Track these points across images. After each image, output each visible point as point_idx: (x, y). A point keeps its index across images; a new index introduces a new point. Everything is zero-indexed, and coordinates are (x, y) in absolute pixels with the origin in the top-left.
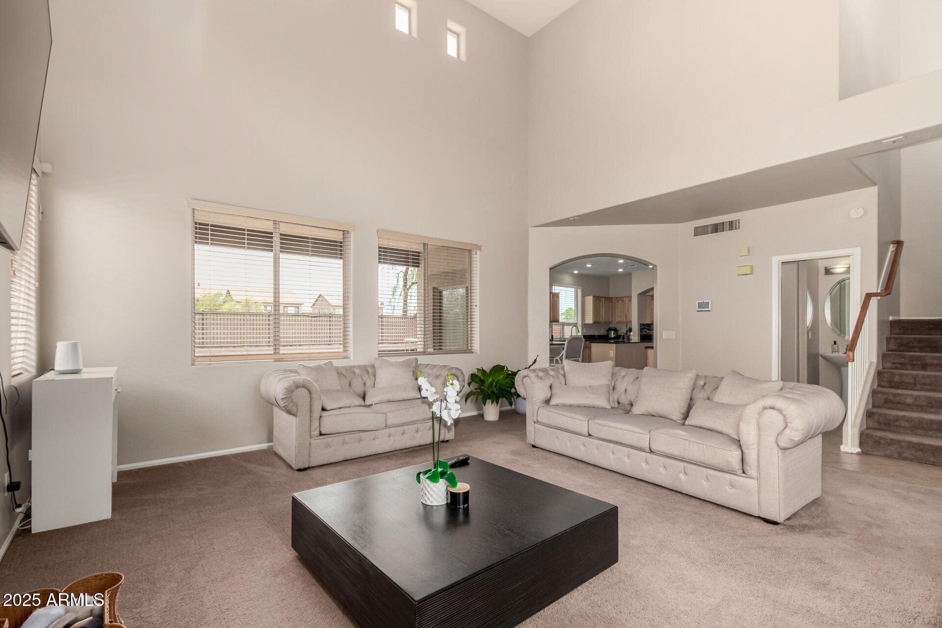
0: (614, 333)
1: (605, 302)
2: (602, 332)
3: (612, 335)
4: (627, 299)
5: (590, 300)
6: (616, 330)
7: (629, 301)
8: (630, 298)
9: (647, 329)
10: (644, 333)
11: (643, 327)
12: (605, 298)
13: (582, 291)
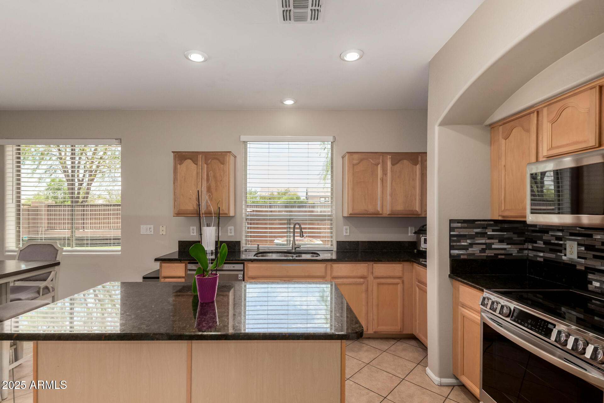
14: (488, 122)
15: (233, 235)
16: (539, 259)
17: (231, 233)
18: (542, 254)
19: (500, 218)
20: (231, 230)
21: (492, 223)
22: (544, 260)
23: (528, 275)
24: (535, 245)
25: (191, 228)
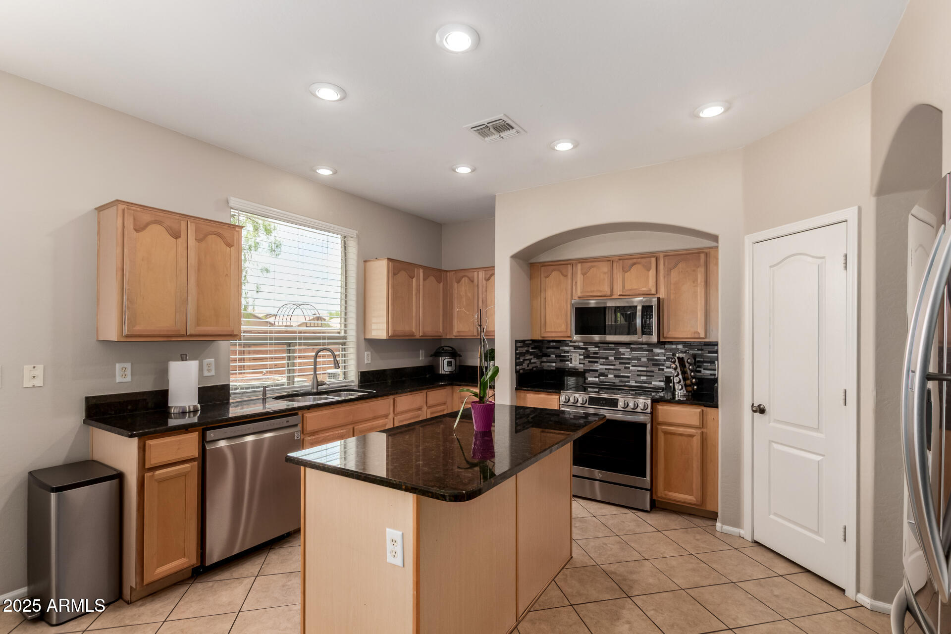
0: (450, 364)
1: (424, 280)
2: (420, 360)
3: (445, 366)
4: (482, 274)
5: (380, 270)
6: (454, 354)
7: (487, 280)
8: (490, 271)
9: (531, 354)
10: (525, 366)
11: (524, 350)
12: (425, 268)
13: (359, 243)
14: (533, 261)
15: (214, 374)
16: (552, 368)
17: (209, 370)
18: (554, 364)
19: (540, 339)
20: (209, 365)
21: (531, 342)
22: (556, 368)
23: (545, 381)
24: (549, 358)
25: (118, 366)
